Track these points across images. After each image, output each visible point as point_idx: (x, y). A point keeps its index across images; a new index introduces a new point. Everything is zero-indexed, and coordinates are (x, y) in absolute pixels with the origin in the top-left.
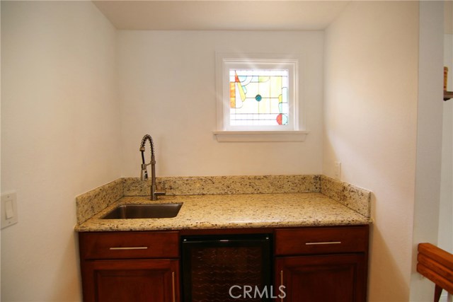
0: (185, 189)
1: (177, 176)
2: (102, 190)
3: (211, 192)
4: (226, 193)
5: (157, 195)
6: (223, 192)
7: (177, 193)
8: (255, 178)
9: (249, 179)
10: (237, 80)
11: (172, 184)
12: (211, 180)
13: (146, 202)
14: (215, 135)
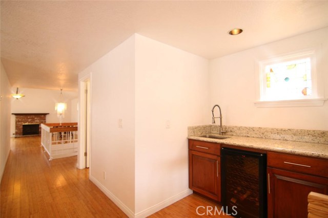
0: (238, 132)
1: (234, 125)
2: (199, 127)
3: (253, 136)
4: (262, 138)
5: (222, 133)
6: (260, 137)
7: (234, 134)
8: (281, 130)
9: (277, 130)
10: (271, 70)
11: (231, 129)
12: (253, 129)
13: (217, 135)
14: (255, 103)
